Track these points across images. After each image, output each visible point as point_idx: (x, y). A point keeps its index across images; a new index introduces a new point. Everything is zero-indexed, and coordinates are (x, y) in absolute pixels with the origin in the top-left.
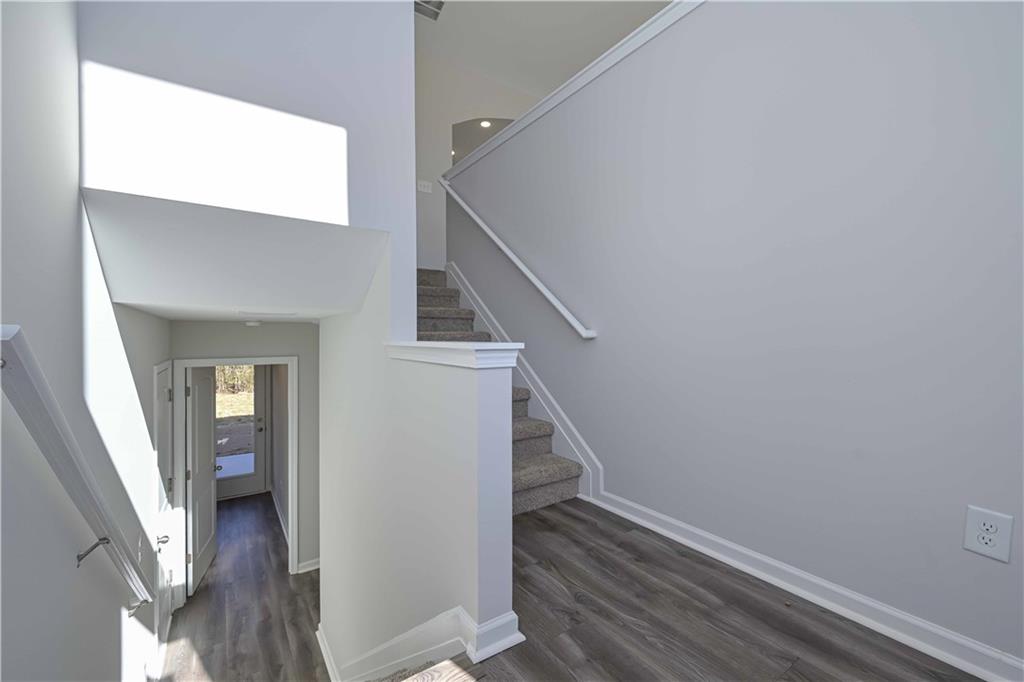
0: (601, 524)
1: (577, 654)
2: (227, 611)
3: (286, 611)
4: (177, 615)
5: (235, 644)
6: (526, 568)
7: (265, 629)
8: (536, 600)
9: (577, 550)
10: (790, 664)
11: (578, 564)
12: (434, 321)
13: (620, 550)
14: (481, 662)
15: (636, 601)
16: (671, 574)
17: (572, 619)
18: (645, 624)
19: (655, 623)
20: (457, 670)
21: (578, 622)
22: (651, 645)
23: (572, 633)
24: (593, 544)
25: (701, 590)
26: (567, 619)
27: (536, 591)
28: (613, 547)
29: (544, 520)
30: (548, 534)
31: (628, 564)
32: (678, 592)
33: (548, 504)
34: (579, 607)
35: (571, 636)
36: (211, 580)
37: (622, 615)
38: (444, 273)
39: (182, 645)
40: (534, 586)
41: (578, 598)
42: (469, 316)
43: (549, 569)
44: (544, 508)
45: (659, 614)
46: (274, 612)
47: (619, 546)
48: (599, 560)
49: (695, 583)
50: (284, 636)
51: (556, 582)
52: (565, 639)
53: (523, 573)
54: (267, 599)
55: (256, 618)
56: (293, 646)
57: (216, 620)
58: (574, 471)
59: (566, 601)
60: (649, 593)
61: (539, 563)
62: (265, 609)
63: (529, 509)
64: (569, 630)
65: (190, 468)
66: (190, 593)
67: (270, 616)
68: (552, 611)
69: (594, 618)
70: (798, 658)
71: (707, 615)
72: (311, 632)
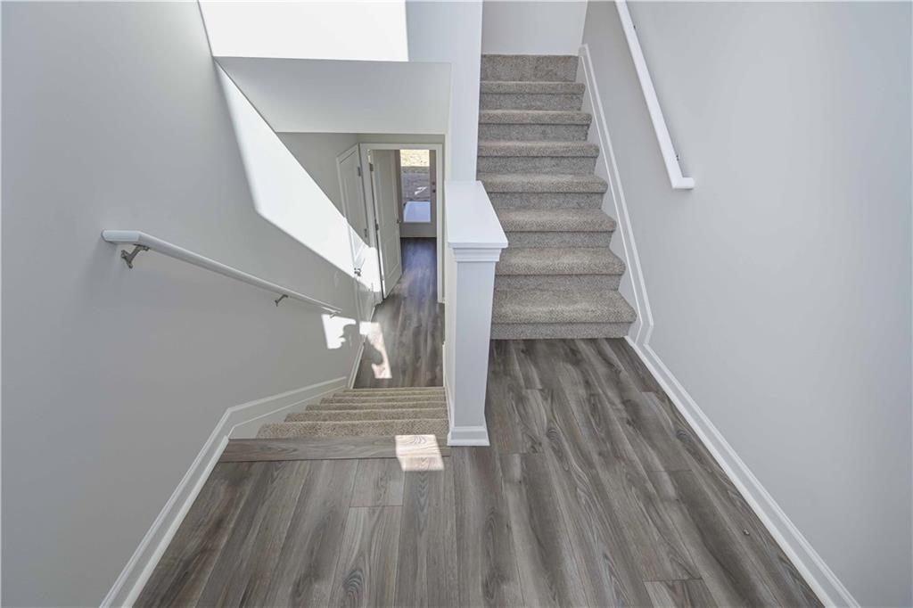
0: (625, 374)
1: (516, 475)
2: (401, 314)
3: (430, 324)
4: (378, 307)
5: (401, 335)
6: (529, 391)
7: (417, 333)
8: (517, 419)
9: (582, 392)
10: (686, 578)
11: (573, 405)
12: (543, 128)
13: (620, 406)
14: (452, 447)
15: (595, 457)
16: (650, 449)
17: (533, 447)
18: (586, 479)
19: (596, 482)
20: (435, 444)
21: (535, 451)
22: (576, 497)
23: (525, 458)
24: (601, 392)
25: (665, 477)
26: (530, 443)
27: (522, 411)
28: (617, 401)
29: (574, 352)
30: (569, 367)
31: (617, 422)
32: (641, 468)
33: (589, 337)
34: (545, 440)
35: (522, 458)
36: (396, 292)
37: (574, 463)
38: (576, 59)
39: (377, 325)
40: (524, 408)
41: (550, 433)
42: (585, 122)
43: (545, 399)
44: (583, 339)
45: (605, 477)
46: (424, 325)
47: (624, 402)
48: (594, 408)
49: (665, 468)
50: (426, 341)
51: (543, 411)
52: (517, 459)
53: (523, 393)
54: (422, 314)
55: (414, 324)
56: (429, 349)
57: (395, 317)
58: (626, 317)
59: (539, 431)
60: (613, 455)
61: (541, 390)
62: (420, 320)
63: (570, 337)
64: (525, 454)
65: (378, 222)
66: (385, 297)
67: (421, 325)
68: (523, 433)
69: (549, 454)
70: (701, 578)
71: (649, 499)
72: (440, 343)
